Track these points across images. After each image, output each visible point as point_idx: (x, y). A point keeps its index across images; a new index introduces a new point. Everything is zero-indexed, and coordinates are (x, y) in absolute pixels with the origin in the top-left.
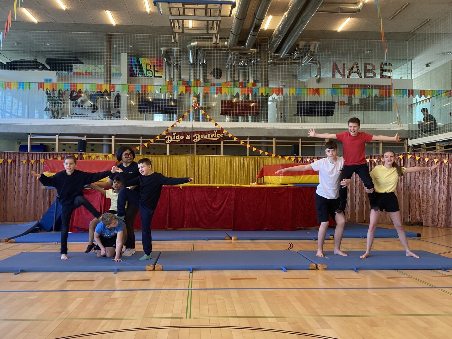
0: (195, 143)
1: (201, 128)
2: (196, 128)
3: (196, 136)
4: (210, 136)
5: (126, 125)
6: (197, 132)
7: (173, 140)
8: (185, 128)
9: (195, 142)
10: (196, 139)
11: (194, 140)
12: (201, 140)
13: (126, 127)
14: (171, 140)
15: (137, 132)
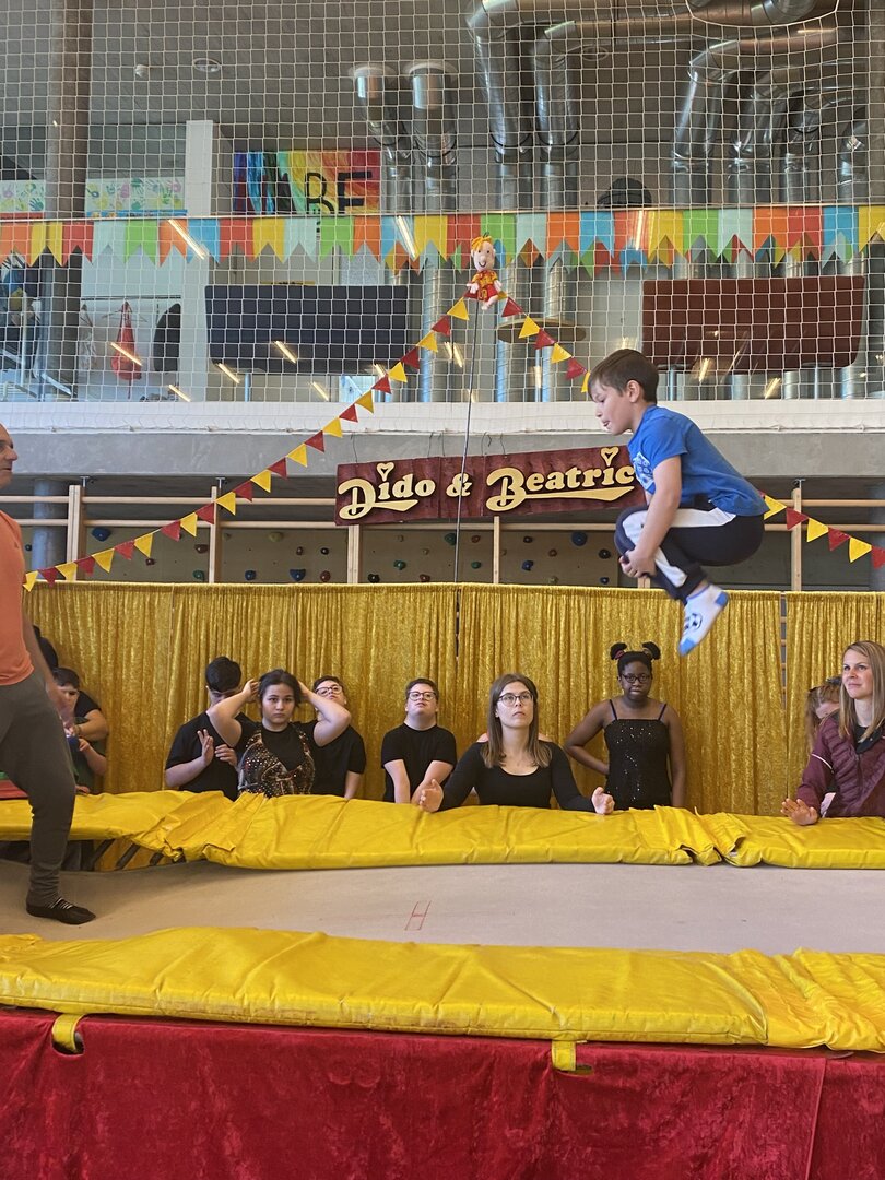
0: (497, 519)
1: (527, 437)
2: (502, 436)
3: (500, 482)
4: (580, 478)
5: (139, 425)
6: (508, 460)
7: (377, 500)
8: (443, 438)
9: (497, 513)
10: (504, 497)
11: (492, 504)
12: (526, 500)
13: (136, 438)
14: (370, 503)
15: (193, 461)
